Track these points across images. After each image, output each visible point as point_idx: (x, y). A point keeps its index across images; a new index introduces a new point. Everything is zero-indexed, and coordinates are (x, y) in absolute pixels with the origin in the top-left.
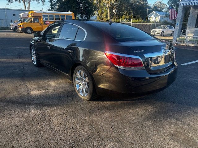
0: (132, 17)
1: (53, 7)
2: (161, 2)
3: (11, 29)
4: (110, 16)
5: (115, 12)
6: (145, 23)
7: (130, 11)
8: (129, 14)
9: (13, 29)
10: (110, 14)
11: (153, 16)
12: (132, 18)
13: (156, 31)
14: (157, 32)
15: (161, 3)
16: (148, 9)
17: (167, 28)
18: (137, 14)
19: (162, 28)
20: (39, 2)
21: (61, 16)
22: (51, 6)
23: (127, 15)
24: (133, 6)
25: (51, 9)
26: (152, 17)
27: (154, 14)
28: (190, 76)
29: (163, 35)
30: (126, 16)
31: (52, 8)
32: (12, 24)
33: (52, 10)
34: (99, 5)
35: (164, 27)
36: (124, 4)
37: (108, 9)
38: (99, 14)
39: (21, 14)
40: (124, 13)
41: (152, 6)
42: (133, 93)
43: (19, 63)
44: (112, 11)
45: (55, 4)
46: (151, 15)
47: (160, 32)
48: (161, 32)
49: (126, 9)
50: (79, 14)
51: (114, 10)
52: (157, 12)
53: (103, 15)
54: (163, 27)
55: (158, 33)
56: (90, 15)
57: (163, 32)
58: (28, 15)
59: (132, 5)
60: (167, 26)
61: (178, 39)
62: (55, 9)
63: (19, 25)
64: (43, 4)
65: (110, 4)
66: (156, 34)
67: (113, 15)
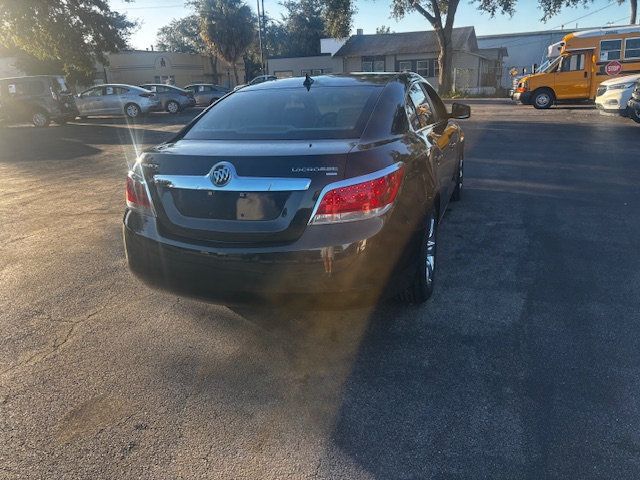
39: (550, 48)
58: (560, 48)
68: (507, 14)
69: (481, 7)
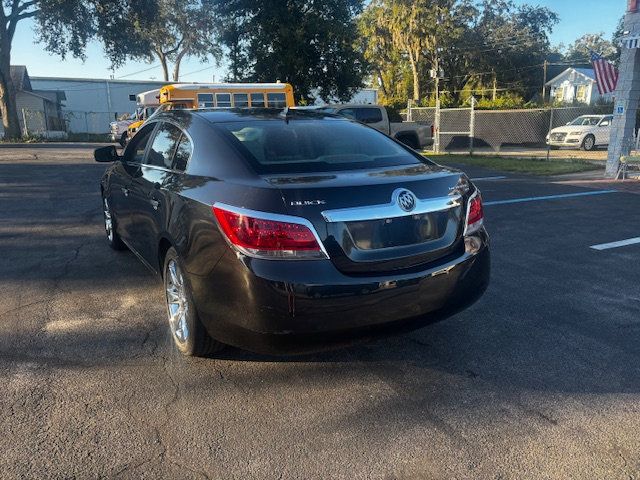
0: (495, 90)
1: (239, 70)
2: (597, 39)
3: (113, 138)
4: (420, 91)
5: (438, 75)
6: (528, 107)
7: (485, 69)
8: (486, 80)
9: (117, 141)
10: (421, 83)
11: (566, 82)
12: (494, 93)
13: (564, 134)
14: (568, 137)
15: (599, 41)
16: (546, 63)
17: (605, 123)
18: (511, 80)
19: (586, 124)
20: (206, 58)
21: (254, 96)
22: (234, 67)
23: (480, 84)
24: (498, 55)
25: (232, 76)
26: (562, 86)
27: (572, 78)
28: (596, 287)
29: (588, 145)
30: (475, 86)
31: (236, 73)
32: (114, 125)
33: (235, 81)
34: (386, 57)
35: (594, 121)
36: (467, 50)
37: (414, 69)
38: (387, 86)
39: (141, 96)
40: (469, 78)
41: (565, 52)
42: (286, 332)
43: (76, 237)
44: (428, 75)
45: (243, 63)
46: (562, 80)
47: (580, 138)
48: (584, 135)
49: (476, 64)
50: (315, 87)
51: (432, 72)
52: (583, 70)
53: (399, 86)
54: (592, 119)
55: (571, 141)
56: (350, 89)
57: (591, 136)
58: (159, 97)
59: (493, 54)
60: (604, 116)
61: (622, 158)
62: (245, 76)
63: (132, 126)
64: (218, 64)
65: (421, 54)
66: (565, 143)
67: (431, 87)
68: (79, 59)
69: (48, 49)
